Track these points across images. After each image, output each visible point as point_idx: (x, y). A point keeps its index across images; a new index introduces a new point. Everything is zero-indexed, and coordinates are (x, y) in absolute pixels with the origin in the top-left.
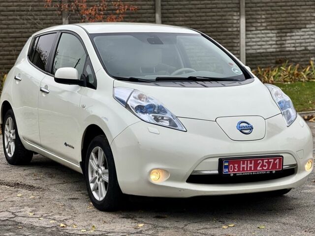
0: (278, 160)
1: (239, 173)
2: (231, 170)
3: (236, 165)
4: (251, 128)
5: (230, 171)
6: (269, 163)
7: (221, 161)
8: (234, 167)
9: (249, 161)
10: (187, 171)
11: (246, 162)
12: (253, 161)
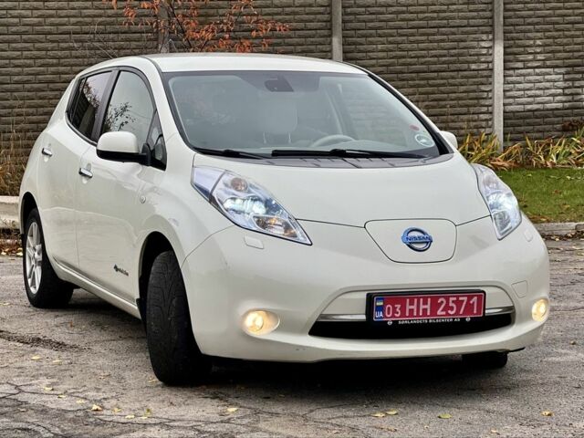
0: (475, 299)
1: (403, 321)
2: (389, 313)
3: (399, 306)
4: (429, 241)
5: (387, 316)
6: (459, 303)
7: (370, 299)
8: (394, 309)
9: (421, 300)
10: (310, 315)
11: (416, 300)
12: (429, 300)
